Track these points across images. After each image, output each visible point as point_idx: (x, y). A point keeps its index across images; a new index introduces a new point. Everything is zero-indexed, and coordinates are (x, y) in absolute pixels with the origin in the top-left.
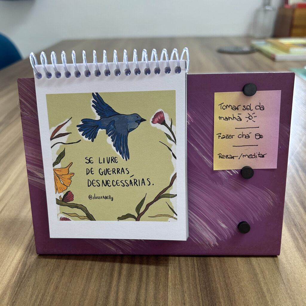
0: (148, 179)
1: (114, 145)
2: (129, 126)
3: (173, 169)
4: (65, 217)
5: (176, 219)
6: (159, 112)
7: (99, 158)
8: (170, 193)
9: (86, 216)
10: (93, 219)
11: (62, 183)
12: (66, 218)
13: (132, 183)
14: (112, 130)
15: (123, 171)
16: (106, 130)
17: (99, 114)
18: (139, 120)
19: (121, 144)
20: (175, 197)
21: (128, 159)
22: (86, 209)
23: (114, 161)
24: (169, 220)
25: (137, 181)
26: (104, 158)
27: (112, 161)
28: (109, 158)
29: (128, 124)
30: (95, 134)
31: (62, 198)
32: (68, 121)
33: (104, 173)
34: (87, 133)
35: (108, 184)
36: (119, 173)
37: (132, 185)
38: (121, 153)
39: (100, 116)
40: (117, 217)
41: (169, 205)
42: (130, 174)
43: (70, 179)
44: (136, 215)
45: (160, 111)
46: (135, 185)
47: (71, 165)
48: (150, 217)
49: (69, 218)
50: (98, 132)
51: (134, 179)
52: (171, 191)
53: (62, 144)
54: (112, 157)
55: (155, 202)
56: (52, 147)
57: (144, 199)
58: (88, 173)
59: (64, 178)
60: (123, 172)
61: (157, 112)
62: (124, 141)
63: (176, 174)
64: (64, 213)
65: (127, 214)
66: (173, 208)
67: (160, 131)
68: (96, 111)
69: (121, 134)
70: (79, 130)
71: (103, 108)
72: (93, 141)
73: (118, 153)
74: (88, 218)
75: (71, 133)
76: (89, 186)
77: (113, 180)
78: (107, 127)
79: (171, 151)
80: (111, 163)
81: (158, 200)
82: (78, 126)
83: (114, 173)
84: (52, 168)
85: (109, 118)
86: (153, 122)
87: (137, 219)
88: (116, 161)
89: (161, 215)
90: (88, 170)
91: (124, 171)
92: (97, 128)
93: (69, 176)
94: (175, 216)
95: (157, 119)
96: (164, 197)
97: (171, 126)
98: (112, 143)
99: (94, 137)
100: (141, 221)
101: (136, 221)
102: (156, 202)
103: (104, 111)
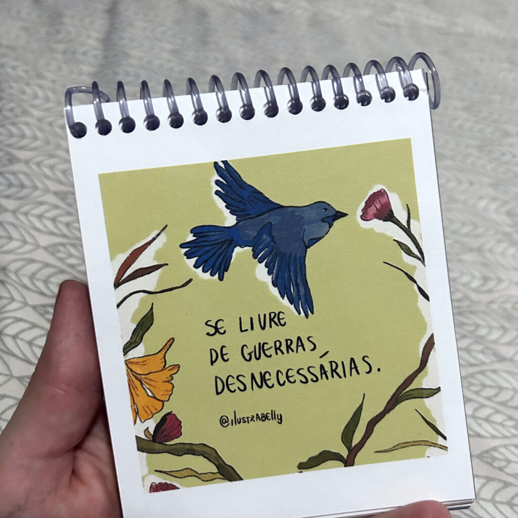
0: (366, 359)
1: (275, 283)
2: (305, 233)
3: (423, 326)
4: (164, 481)
5: (445, 448)
6: (378, 192)
7: (240, 318)
8: (424, 387)
9: (215, 470)
10: (235, 476)
11: (150, 394)
12: (166, 483)
13: (325, 373)
14: (267, 247)
15: (300, 344)
16: (252, 248)
17: (232, 213)
18: (328, 217)
19: (291, 279)
20: (435, 394)
21: (309, 312)
22: (215, 455)
23: (277, 322)
24: (427, 454)
25: (337, 366)
26: (252, 319)
27: (273, 323)
28: (265, 316)
29: (304, 227)
30: (227, 260)
31: (152, 433)
32: (158, 235)
33: (253, 354)
34: (206, 261)
35: (268, 382)
36: (290, 351)
37: (327, 378)
38: (293, 300)
39: (235, 217)
40: (297, 464)
41: (423, 417)
42: (320, 351)
43: (168, 382)
44: (345, 453)
45: (379, 189)
46: (333, 377)
47: (171, 345)
48: (379, 452)
49: (174, 484)
50: (234, 255)
51: (331, 362)
52: (425, 382)
53: (145, 294)
54: (270, 314)
55: (388, 412)
56: (118, 306)
57: (360, 408)
58: (214, 359)
59: (153, 381)
60: (300, 348)
61: (371, 193)
62: (298, 270)
63: (432, 336)
64: (160, 472)
65: (320, 454)
66: (435, 421)
67: (382, 236)
68: (225, 204)
69: (288, 254)
70: (185, 254)
71: (241, 197)
72: (221, 278)
73: (286, 301)
74: (223, 477)
75: (167, 264)
76: (218, 393)
77: (278, 372)
78: (253, 240)
79: (415, 282)
80: (271, 327)
81: (396, 408)
82: (182, 246)
83: (278, 351)
84: (123, 359)
85: (259, 218)
86: (364, 217)
87: (349, 462)
88: (282, 323)
89: (408, 442)
90: (213, 352)
91: (302, 345)
92: (230, 244)
93: (166, 375)
94: (440, 441)
95: (372, 210)
96: (409, 397)
97: (408, 222)
98: (268, 279)
99: (225, 268)
100: (358, 464)
101: (345, 466)
102: (391, 413)
103: (246, 202)
